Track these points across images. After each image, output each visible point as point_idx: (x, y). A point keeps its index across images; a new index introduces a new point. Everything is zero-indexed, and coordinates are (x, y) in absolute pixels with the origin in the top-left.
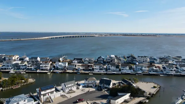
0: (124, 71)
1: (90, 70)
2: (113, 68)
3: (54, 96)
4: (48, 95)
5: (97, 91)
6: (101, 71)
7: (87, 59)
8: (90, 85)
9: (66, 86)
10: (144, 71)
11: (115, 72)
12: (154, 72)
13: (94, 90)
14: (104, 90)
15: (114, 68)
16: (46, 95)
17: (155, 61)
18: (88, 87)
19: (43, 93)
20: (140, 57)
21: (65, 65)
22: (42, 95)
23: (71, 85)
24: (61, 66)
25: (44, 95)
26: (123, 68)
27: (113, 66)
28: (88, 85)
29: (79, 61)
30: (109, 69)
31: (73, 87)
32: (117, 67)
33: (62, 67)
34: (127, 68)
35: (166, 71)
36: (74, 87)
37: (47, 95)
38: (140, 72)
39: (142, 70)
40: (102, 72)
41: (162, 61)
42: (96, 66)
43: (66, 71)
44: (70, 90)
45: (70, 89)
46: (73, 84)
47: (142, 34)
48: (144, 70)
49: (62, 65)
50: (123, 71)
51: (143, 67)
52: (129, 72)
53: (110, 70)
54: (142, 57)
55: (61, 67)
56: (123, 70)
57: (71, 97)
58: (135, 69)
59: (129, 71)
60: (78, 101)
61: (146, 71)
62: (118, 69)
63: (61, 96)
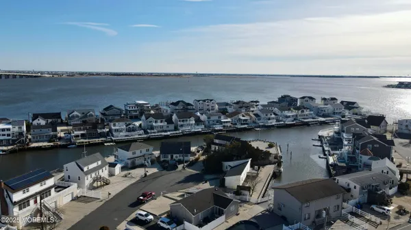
0: (187, 129)
1: (101, 135)
2: (159, 124)
3: (56, 202)
4: (36, 202)
5: (165, 172)
6: (133, 133)
7: (75, 113)
8: (138, 162)
9: (82, 170)
10: (226, 124)
11: (169, 133)
12: (242, 124)
13: (155, 170)
14: (180, 167)
15: (162, 124)
16: (29, 205)
17: (228, 107)
18: (134, 167)
19: (17, 196)
20: (201, 102)
21: (20, 128)
22: (15, 204)
23: (95, 165)
24: (6, 133)
25: (23, 204)
26: (182, 123)
27: (159, 121)
28: (133, 163)
29: (50, 121)
30: (152, 128)
31: (100, 171)
32: (169, 121)
33: (9, 135)
34: (191, 122)
35: (261, 121)
36: (104, 168)
37: (32, 202)
38: (218, 127)
39: (221, 123)
40: (135, 135)
41: (241, 107)
42: (117, 124)
43: (28, 145)
44: (95, 180)
45: (93, 175)
46: (100, 163)
47: (151, 74)
48: (224, 122)
49: (9, 130)
50: (184, 128)
51: (222, 117)
52: (199, 129)
53: (155, 131)
54: (204, 101)
55: (6, 137)
56: (182, 126)
57: (111, 197)
58: (207, 123)
59: (197, 127)
60: (141, 198)
61: (229, 124)
62: (172, 127)
63: (72, 200)
